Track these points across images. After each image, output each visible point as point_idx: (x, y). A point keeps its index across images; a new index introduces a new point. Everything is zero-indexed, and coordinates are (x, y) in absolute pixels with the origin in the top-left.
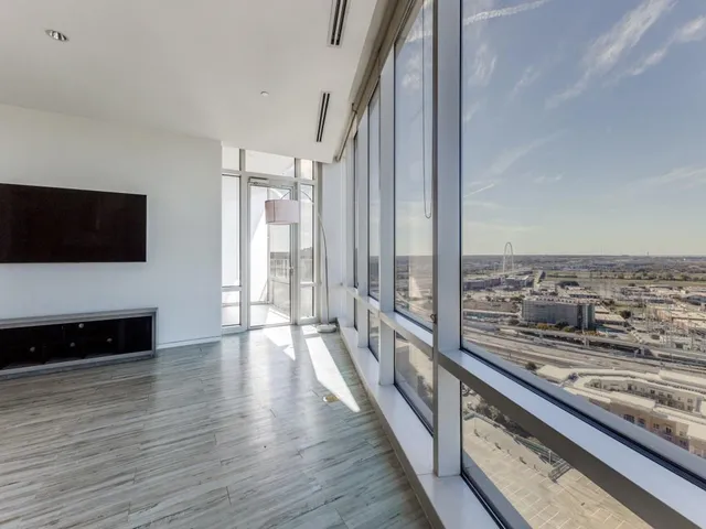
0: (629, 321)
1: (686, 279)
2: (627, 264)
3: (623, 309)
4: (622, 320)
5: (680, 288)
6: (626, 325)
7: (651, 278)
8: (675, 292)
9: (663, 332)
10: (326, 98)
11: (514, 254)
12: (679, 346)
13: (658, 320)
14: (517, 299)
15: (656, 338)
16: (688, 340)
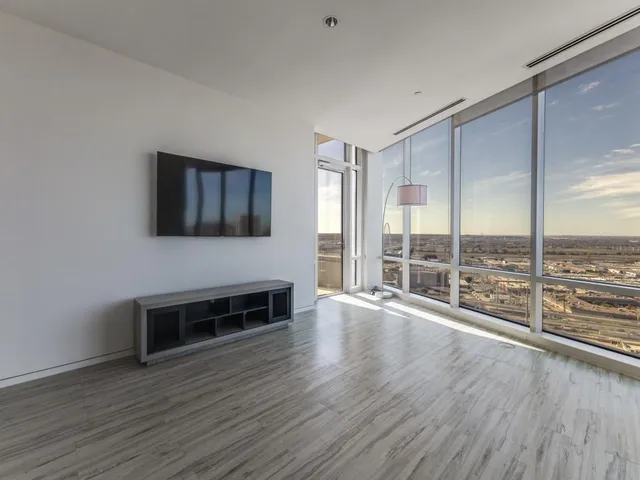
0: (470, 284)
1: (505, 252)
2: (469, 242)
3: (467, 276)
4: (467, 284)
5: (502, 259)
6: (469, 287)
7: (484, 252)
8: (498, 262)
9: (492, 292)
10: (462, 101)
11: (392, 233)
12: (502, 302)
13: (489, 283)
14: (393, 269)
15: (488, 296)
16: (508, 297)
